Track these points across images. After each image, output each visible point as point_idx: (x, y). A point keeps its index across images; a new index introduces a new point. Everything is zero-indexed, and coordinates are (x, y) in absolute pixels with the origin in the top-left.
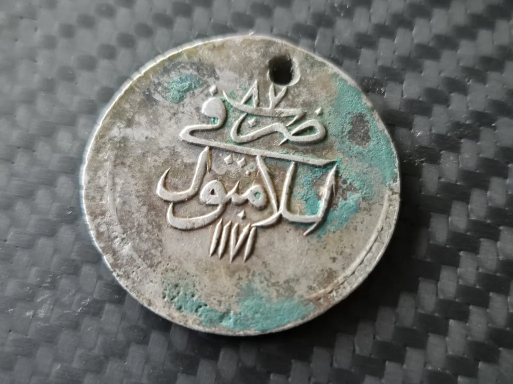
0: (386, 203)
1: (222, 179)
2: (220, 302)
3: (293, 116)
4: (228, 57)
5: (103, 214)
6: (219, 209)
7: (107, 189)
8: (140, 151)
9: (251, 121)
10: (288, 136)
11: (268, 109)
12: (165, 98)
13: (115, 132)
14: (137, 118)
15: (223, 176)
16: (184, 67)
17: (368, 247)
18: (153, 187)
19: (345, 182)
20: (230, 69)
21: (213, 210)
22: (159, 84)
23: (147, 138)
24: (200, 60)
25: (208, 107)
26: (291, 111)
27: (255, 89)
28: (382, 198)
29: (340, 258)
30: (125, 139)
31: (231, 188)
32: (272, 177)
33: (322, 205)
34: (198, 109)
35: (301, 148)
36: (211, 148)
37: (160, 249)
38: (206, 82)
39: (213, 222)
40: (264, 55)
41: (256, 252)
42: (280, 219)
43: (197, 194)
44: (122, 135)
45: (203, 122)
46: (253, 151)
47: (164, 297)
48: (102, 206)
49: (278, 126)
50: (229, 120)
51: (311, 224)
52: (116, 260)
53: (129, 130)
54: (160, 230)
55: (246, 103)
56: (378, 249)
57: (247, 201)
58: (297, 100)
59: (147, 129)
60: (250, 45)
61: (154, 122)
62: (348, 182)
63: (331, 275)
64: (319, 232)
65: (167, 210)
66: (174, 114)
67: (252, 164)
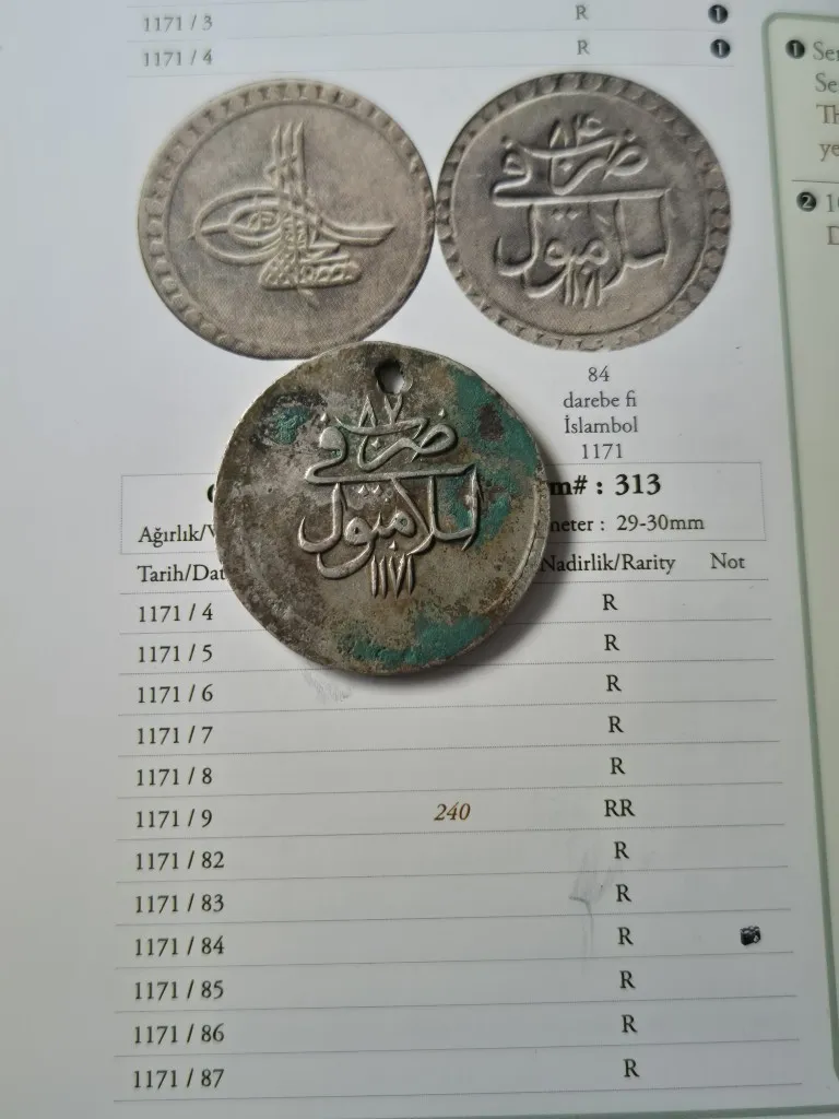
0: (536, 496)
1: (362, 515)
2: (398, 641)
3: (417, 427)
4: (330, 377)
5: (251, 583)
6: (368, 548)
7: (247, 557)
8: (267, 507)
9: (375, 443)
10: (418, 450)
11: (389, 426)
12: (277, 441)
13: (235, 493)
14: (253, 472)
15: (362, 511)
16: (285, 401)
17: (529, 546)
18: (294, 543)
19: (489, 484)
20: (336, 391)
21: (364, 549)
22: (264, 427)
23: (270, 490)
24: (300, 388)
25: (325, 439)
26: (414, 422)
27: (369, 406)
28: (531, 490)
29: (504, 565)
30: (247, 498)
31: (375, 522)
32: (413, 497)
33: (473, 514)
34: (315, 444)
35: (434, 459)
36: (341, 484)
37: (321, 604)
38: (314, 411)
39: (367, 561)
40: (367, 364)
41: (419, 582)
42: (434, 540)
43: (341, 537)
44: (242, 495)
45: (325, 458)
46: (386, 476)
47: (340, 652)
48: (247, 575)
49: (405, 442)
50: (351, 448)
51: (467, 537)
52: (279, 627)
53: (248, 487)
54: (315, 585)
55: (363, 425)
56: (540, 544)
57: (394, 531)
58: (416, 407)
59: (268, 481)
60: (348, 356)
61: (273, 470)
62: (493, 482)
63: (500, 583)
64: (476, 543)
65: (316, 562)
66: (291, 457)
67: (388, 490)
